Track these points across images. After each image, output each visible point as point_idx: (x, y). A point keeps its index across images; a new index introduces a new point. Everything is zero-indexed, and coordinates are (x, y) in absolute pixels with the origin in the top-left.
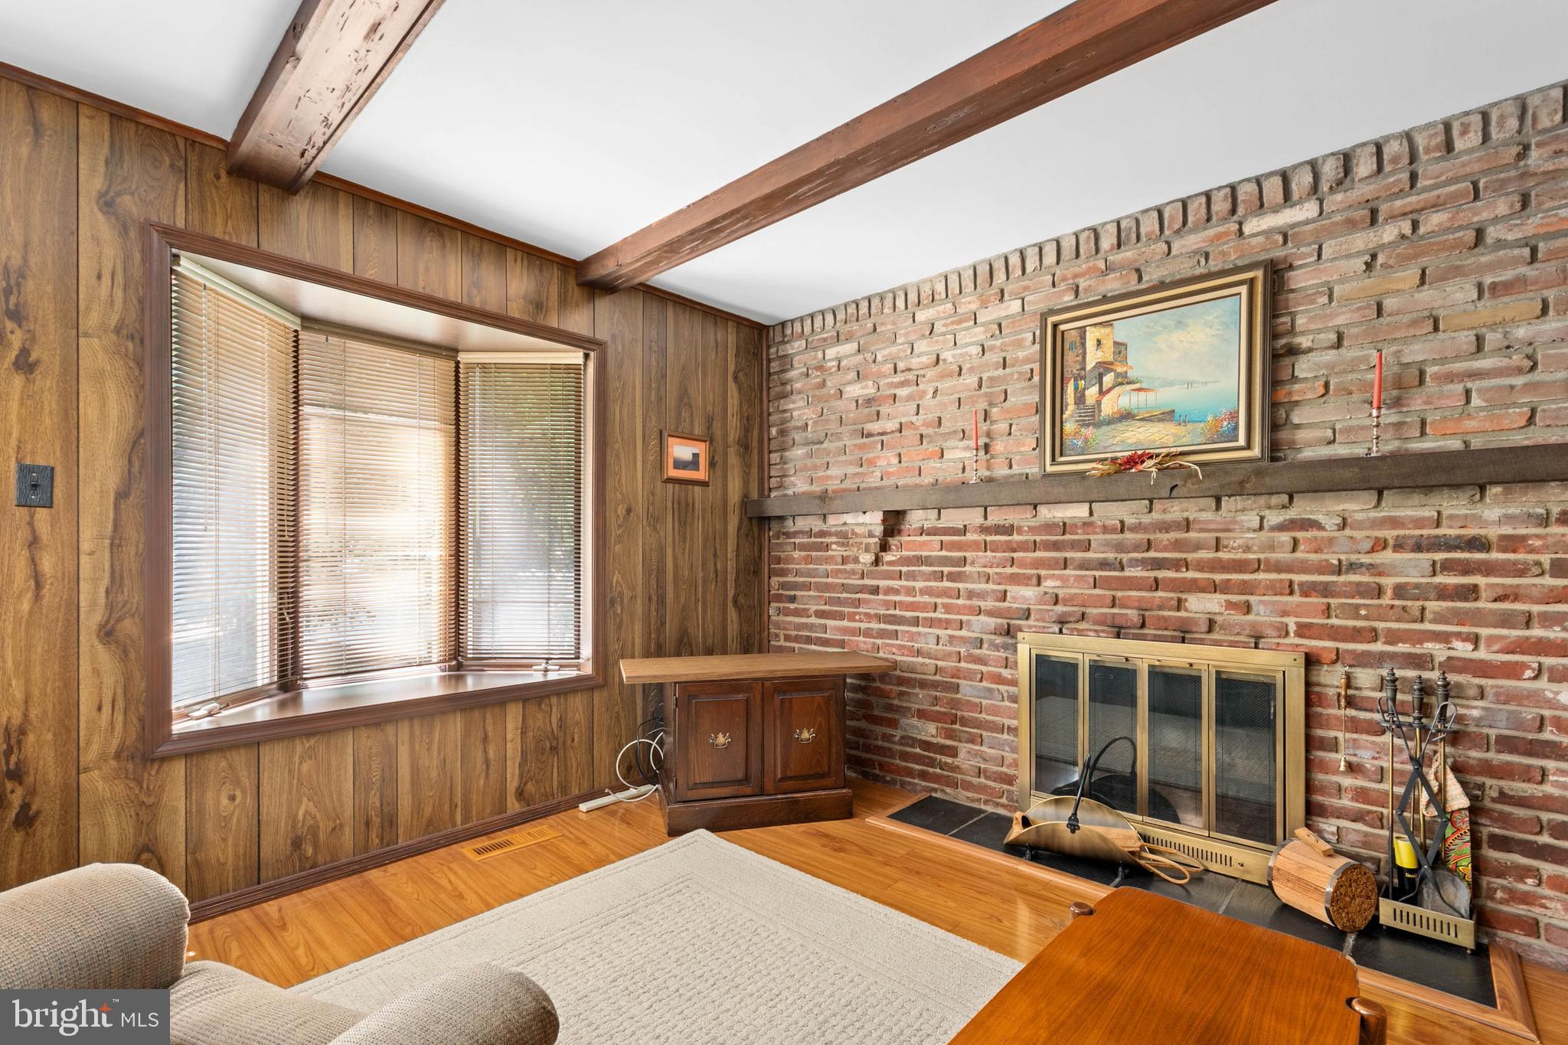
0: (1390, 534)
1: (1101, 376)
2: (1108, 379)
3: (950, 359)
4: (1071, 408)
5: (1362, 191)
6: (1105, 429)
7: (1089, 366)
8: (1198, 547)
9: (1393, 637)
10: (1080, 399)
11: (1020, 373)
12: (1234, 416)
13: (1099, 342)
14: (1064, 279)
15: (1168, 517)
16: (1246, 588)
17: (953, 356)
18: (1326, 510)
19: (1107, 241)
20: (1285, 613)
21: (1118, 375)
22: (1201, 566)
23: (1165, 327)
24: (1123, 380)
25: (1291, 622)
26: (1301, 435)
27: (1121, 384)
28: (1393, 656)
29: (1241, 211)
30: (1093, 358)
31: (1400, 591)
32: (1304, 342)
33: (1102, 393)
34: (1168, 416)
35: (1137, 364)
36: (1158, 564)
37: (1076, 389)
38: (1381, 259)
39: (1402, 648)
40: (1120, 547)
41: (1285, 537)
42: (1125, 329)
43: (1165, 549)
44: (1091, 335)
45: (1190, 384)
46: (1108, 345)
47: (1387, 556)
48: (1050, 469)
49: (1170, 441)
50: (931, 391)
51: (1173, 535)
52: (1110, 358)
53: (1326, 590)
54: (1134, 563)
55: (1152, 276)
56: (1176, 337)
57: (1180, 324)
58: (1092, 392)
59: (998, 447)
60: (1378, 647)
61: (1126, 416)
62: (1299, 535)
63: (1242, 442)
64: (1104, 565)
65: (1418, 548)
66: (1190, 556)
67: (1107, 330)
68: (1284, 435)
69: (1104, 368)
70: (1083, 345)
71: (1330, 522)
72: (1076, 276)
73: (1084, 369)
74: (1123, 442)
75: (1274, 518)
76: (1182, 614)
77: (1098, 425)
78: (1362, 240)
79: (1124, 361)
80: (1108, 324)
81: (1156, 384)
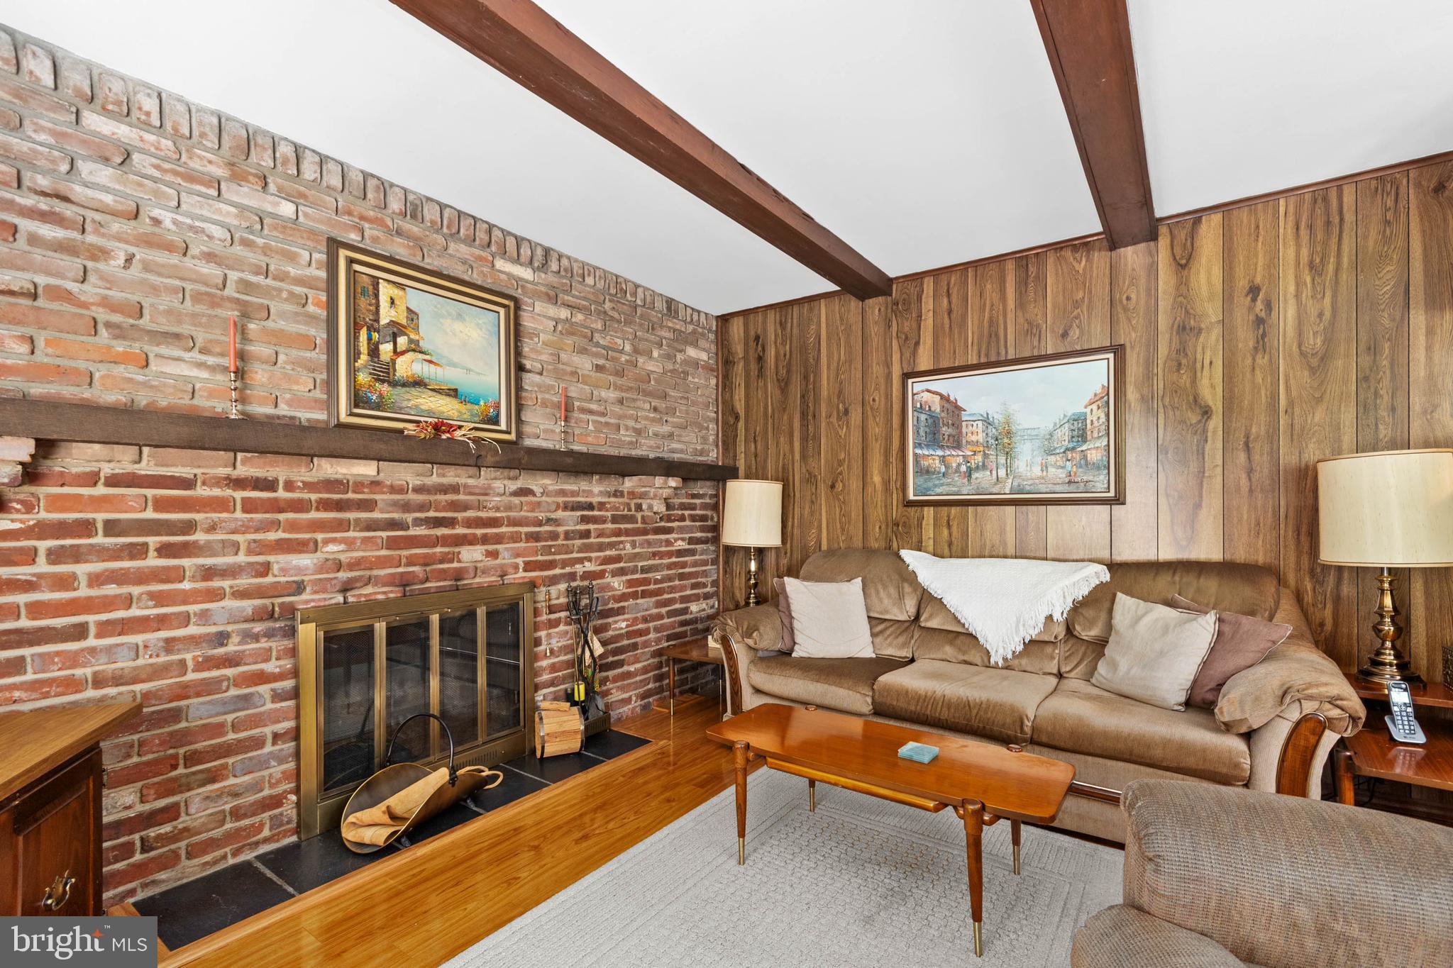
0: (561, 500)
1: (394, 336)
2: (402, 341)
3: (168, 223)
4: (364, 358)
5: (552, 279)
6: (399, 390)
7: (384, 321)
8: (465, 507)
9: (565, 564)
10: (374, 352)
11: (291, 294)
12: (497, 406)
13: (392, 302)
14: (350, 213)
15: (445, 481)
16: (499, 539)
17: (175, 222)
18: (542, 483)
19: (395, 205)
20: (518, 555)
21: (411, 341)
22: (469, 523)
23: (449, 314)
24: (415, 348)
25: (520, 561)
26: (527, 429)
27: (414, 350)
28: (563, 576)
29: (494, 248)
30: (386, 314)
31: (568, 536)
32: (528, 366)
33: (397, 353)
34: (453, 393)
35: (428, 334)
36: (438, 522)
37: (370, 339)
38: (560, 328)
39: (568, 570)
40: (406, 507)
41: (516, 500)
42: (418, 299)
43: (444, 510)
44: (385, 291)
45: (469, 370)
46: (401, 308)
47: (560, 514)
48: (344, 418)
49: (455, 414)
50: (120, 254)
51: (450, 497)
52: (403, 322)
53: (535, 537)
54: (418, 522)
55: (432, 262)
56: (458, 326)
57: (460, 317)
58: (386, 349)
59: (259, 375)
60: (557, 571)
61: (418, 383)
62: (523, 499)
63: (503, 426)
64: (393, 525)
65: (573, 509)
66: (459, 515)
67: (401, 293)
68: (523, 427)
69: (396, 331)
70: (377, 296)
71: (538, 490)
72: (362, 218)
73: (377, 321)
74: (417, 406)
75: (513, 486)
76: (455, 565)
77: (394, 384)
78: (552, 311)
79: (416, 329)
80: (401, 287)
81: (443, 361)
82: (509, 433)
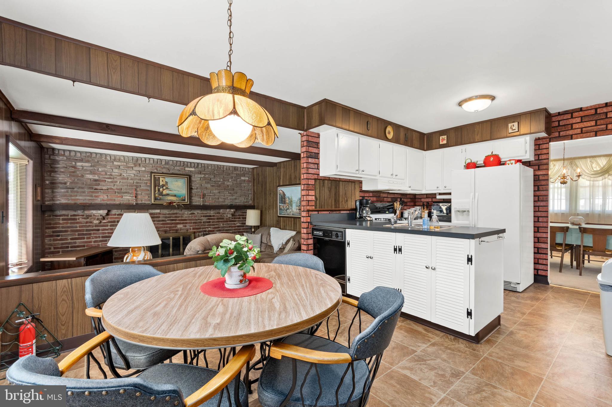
0: (202, 215)
1: (163, 187)
2: (164, 188)
3: (125, 176)
4: (157, 192)
5: (200, 169)
6: (164, 196)
7: (161, 185)
8: (179, 217)
9: (203, 228)
10: (159, 190)
11: (144, 183)
12: (185, 197)
13: (163, 181)
14: (155, 167)
15: (174, 212)
16: (186, 223)
17: (126, 175)
18: (196, 212)
19: (163, 163)
20: (191, 227)
21: (166, 187)
22: (179, 220)
23: (174, 181)
24: (167, 188)
25: (192, 228)
26: (193, 201)
28: (203, 231)
29: (185, 166)
30: (161, 183)
31: (204, 222)
32: (193, 188)
33: (163, 190)
34: (175, 196)
35: (170, 186)
36: (173, 220)
37: (158, 188)
38: (201, 179)
39: (204, 230)
40: (166, 217)
41: (191, 215)
42: (168, 179)
43: (174, 218)
44: (161, 179)
45: (179, 191)
46: (164, 181)
47: (202, 218)
48: (153, 202)
49: (175, 200)
50: (119, 182)
51: (175, 215)
52: (165, 184)
53: (196, 223)
54: (168, 220)
55: (171, 172)
56: (176, 183)
57: (177, 181)
58: (161, 189)
59: (139, 197)
60: (201, 230)
61: (168, 195)
62: (193, 215)
63: (186, 201)
64: (163, 221)
65: (205, 217)
66: (177, 219)
68: (191, 201)
69: (163, 186)
70: (159, 180)
71: (196, 213)
72: (157, 167)
73: (159, 185)
75: (190, 213)
76: (176, 228)
77: (163, 195)
78: (200, 176)
79: (167, 185)
80: (164, 178)
81: (173, 190)
82: (187, 202)
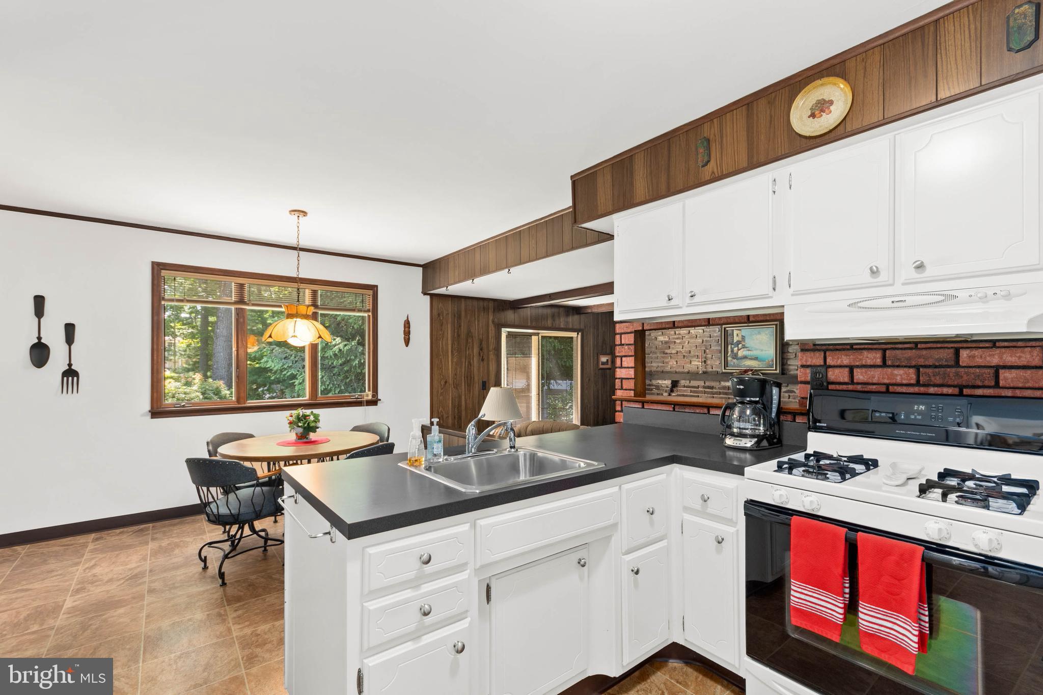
1: (738, 345)
2: (740, 346)
3: (693, 333)
7: (735, 341)
10: (732, 351)
11: (715, 340)
12: (773, 361)
17: (694, 332)
18: (797, 389)
21: (743, 345)
23: (755, 333)
24: (744, 347)
26: (791, 367)
27: (744, 348)
30: (736, 339)
33: (738, 350)
34: (756, 359)
35: (748, 342)
41: (786, 395)
44: (735, 333)
45: (762, 350)
46: (740, 336)
48: (723, 370)
49: (757, 366)
50: (687, 342)
52: (740, 340)
56: (758, 336)
57: (759, 333)
59: (709, 362)
61: (745, 357)
62: (790, 394)
63: (774, 368)
67: (740, 332)
68: (786, 367)
69: (739, 342)
71: (796, 391)
73: (733, 342)
74: (744, 364)
79: (744, 341)
80: (740, 330)
81: (753, 349)
82: (776, 370)
